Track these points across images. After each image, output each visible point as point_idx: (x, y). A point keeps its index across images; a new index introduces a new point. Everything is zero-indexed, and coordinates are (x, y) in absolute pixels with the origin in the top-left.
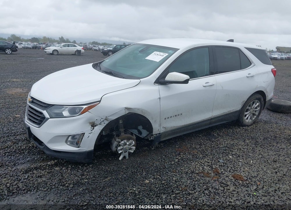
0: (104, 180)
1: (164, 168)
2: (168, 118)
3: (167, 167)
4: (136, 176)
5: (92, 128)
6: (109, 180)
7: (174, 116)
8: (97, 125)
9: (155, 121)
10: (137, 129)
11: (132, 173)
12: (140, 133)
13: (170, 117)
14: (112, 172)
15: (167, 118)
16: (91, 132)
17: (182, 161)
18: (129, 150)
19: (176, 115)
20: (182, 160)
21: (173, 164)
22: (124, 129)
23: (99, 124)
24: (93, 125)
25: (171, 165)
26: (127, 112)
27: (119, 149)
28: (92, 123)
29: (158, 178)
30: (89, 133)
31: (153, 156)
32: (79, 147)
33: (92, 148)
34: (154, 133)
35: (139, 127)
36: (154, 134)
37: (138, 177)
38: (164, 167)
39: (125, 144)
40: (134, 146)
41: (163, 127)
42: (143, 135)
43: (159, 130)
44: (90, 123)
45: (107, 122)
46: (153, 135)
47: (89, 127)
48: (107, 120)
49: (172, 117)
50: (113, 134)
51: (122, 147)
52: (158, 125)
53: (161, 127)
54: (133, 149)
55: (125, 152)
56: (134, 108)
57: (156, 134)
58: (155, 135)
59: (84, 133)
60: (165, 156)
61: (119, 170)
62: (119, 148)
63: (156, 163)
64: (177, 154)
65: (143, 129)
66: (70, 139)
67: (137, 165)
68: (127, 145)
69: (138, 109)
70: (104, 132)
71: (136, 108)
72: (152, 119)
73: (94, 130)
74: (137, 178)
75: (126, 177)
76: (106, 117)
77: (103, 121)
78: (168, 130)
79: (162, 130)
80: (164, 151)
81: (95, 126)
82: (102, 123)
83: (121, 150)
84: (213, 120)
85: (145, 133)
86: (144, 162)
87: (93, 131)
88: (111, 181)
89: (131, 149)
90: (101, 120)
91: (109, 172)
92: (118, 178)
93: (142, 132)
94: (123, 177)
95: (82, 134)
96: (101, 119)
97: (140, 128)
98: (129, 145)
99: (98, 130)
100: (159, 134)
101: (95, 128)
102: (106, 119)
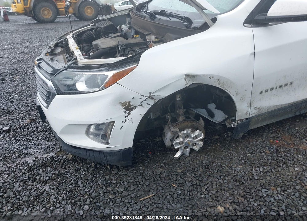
0: (143, 199)
1: (251, 179)
2: (267, 91)
3: (256, 178)
4: (199, 195)
5: (127, 112)
6: (151, 200)
7: (278, 87)
8: (135, 107)
9: (242, 98)
10: (205, 108)
11: (192, 185)
12: (212, 115)
13: (269, 90)
14: (158, 180)
15: (264, 91)
16: (126, 120)
17: (284, 165)
18: (193, 145)
19: (280, 85)
20: (284, 163)
21: (268, 171)
22: (185, 110)
23: (139, 106)
24: (129, 108)
25: (264, 173)
26: (190, 83)
27: (177, 143)
28: (126, 103)
29: (242, 202)
30: (123, 122)
31: (229, 152)
32: (107, 143)
33: (130, 144)
34: (237, 118)
35: (209, 105)
36: (238, 120)
37: (202, 196)
38: (251, 177)
39: (188, 136)
40: (201, 140)
41: (256, 108)
42: (215, 118)
43: (248, 113)
44: (123, 104)
45: (152, 103)
46: (234, 120)
47: (122, 111)
48: (152, 98)
49: (275, 88)
50: (167, 118)
51: (181, 139)
52: (246, 105)
53: (252, 108)
54: (199, 145)
55: (185, 148)
56: (204, 76)
57: (242, 120)
58: (239, 122)
59: (114, 122)
60: (252, 153)
61: (170, 179)
62: (177, 141)
63: (235, 166)
64: (272, 150)
65: (216, 108)
66: (92, 129)
67: (201, 170)
68: (191, 137)
69: (212, 77)
70: (151, 113)
71: (206, 76)
72: (237, 94)
73: (131, 115)
74: (201, 198)
75: (180, 195)
76: (150, 93)
77: (145, 100)
78: (264, 111)
79: (253, 113)
80: (249, 144)
81: (133, 109)
82: (145, 104)
83: (180, 143)
85: (219, 116)
86: (214, 164)
87: (129, 117)
88: (153, 201)
89: (196, 144)
90: (141, 99)
91: (152, 180)
92: (167, 196)
93: (215, 113)
94: (175, 196)
95: (111, 122)
96: (142, 97)
97: (212, 106)
98: (193, 138)
99: (138, 115)
100: (247, 119)
101: (132, 112)
102: (150, 97)
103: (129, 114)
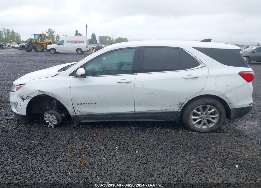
2: (81, 104)
7: (88, 104)
8: (26, 99)
9: (68, 104)
28: (22, 97)
30: (21, 104)
39: (49, 117)
41: (78, 111)
45: (30, 98)
47: (21, 100)
49: (86, 104)
52: (71, 108)
69: (49, 93)
78: (84, 114)
84: (139, 115)
89: (54, 122)
95: (17, 103)
99: (26, 102)
100: (76, 115)
102: (28, 96)
103: (23, 101)
